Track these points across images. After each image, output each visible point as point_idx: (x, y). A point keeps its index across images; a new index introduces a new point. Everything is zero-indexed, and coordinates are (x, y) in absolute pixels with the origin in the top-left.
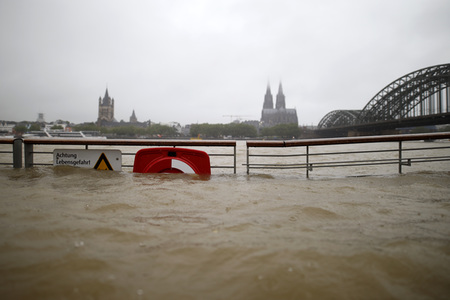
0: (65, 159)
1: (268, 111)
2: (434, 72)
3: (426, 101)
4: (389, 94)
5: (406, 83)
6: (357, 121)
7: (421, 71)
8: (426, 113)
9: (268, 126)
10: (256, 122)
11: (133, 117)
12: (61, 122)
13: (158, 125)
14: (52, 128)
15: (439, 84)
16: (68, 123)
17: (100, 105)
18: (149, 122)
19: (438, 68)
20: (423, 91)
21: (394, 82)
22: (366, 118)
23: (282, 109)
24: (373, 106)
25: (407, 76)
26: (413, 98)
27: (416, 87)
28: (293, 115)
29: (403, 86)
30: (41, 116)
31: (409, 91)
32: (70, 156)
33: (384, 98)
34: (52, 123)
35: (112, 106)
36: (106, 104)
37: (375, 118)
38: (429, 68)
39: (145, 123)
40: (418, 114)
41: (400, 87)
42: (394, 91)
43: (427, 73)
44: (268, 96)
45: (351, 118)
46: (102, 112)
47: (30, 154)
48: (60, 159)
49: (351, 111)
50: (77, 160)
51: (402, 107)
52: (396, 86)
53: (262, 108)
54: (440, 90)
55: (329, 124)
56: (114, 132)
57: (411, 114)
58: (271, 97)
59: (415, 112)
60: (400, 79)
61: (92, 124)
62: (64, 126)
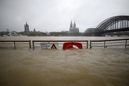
0: (43, 45)
1: (71, 28)
2: (114, 18)
3: (112, 26)
4: (103, 24)
5: (108, 21)
6: (94, 31)
7: (111, 18)
8: (112, 29)
9: (71, 32)
10: (68, 31)
11: (34, 30)
12: (14, 32)
13: (42, 32)
14: (11, 33)
15: (116, 21)
16: (16, 32)
17: (25, 27)
18: (39, 31)
19: (116, 17)
20: (112, 23)
21: (104, 21)
22: (97, 30)
23: (75, 28)
24: (99, 27)
25: (108, 19)
26: (109, 25)
27: (110, 22)
28: (78, 29)
29: (107, 22)
30: (8, 30)
31: (108, 23)
32: (45, 45)
33: (102, 25)
34: (11, 32)
35: (28, 27)
36: (27, 26)
37: (99, 30)
38: (114, 17)
39: (38, 32)
40: (110, 29)
41: (106, 22)
42: (104, 23)
43: (113, 18)
44: (71, 24)
45: (93, 30)
46: (25, 29)
47: (33, 44)
48: (42, 46)
49: (93, 28)
50: (47, 46)
51: (106, 27)
52: (105, 22)
53: (70, 27)
54: (116, 23)
55: (87, 32)
56: (29, 34)
57: (108, 29)
58: (72, 24)
59: (109, 29)
60: (106, 20)
61: (23, 32)
62: (15, 33)
